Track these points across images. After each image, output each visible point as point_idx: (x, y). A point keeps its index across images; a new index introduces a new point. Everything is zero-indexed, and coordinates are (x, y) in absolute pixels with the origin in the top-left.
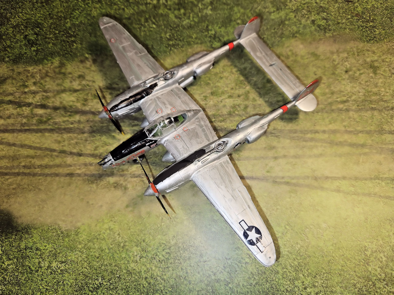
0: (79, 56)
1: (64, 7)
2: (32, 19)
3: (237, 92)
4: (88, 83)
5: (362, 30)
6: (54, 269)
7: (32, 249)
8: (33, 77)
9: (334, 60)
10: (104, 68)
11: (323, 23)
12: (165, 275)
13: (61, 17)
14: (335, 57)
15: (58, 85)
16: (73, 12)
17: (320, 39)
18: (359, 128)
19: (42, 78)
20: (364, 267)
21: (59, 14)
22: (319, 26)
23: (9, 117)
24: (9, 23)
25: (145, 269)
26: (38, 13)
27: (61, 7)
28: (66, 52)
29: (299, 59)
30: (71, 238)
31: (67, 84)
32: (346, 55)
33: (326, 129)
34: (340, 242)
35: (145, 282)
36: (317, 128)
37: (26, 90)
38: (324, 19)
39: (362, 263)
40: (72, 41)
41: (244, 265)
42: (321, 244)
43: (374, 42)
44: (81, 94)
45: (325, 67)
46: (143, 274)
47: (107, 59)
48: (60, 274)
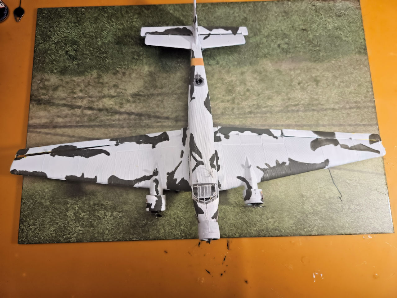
0: (112, 69)
1: (94, 27)
2: (69, 37)
4: (121, 91)
5: (311, 52)
6: (115, 216)
7: (98, 205)
8: (79, 86)
9: (291, 76)
10: (132, 79)
11: (285, 46)
12: (186, 216)
13: (92, 36)
14: (292, 73)
15: (99, 92)
16: (102, 33)
17: (283, 59)
18: (304, 123)
19: (86, 87)
20: (301, 206)
21: (91, 34)
22: (283, 49)
23: (66, 117)
24: (51, 40)
26: (74, 32)
27: (91, 27)
28: (101, 66)
29: (268, 74)
30: (124, 197)
31: (106, 91)
32: (299, 71)
33: (283, 123)
34: (289, 193)
35: (174, 221)
36: (278, 123)
37: (75, 96)
38: (286, 43)
39: (300, 204)
40: (104, 57)
42: (278, 194)
43: (318, 62)
44: (117, 99)
45: (285, 80)
46: (172, 216)
47: (133, 72)
48: (119, 219)
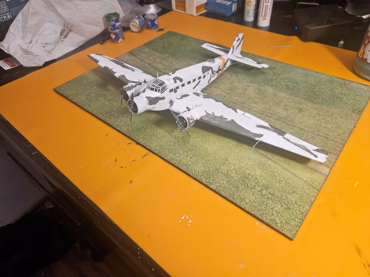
0: (177, 57)
3: (227, 91)
4: (172, 65)
5: (309, 96)
9: (283, 100)
11: (291, 87)
15: (161, 61)
16: (188, 46)
17: (284, 91)
19: (157, 57)
20: (220, 165)
21: (182, 44)
22: (288, 87)
24: (162, 40)
25: (134, 119)
26: (175, 41)
27: (185, 43)
28: (173, 54)
31: (164, 62)
32: (291, 101)
34: (218, 152)
37: (149, 58)
38: (294, 86)
39: (220, 163)
40: (179, 52)
41: (170, 137)
42: (209, 149)
43: (311, 103)
44: (166, 67)
45: (276, 100)
48: (105, 105)
